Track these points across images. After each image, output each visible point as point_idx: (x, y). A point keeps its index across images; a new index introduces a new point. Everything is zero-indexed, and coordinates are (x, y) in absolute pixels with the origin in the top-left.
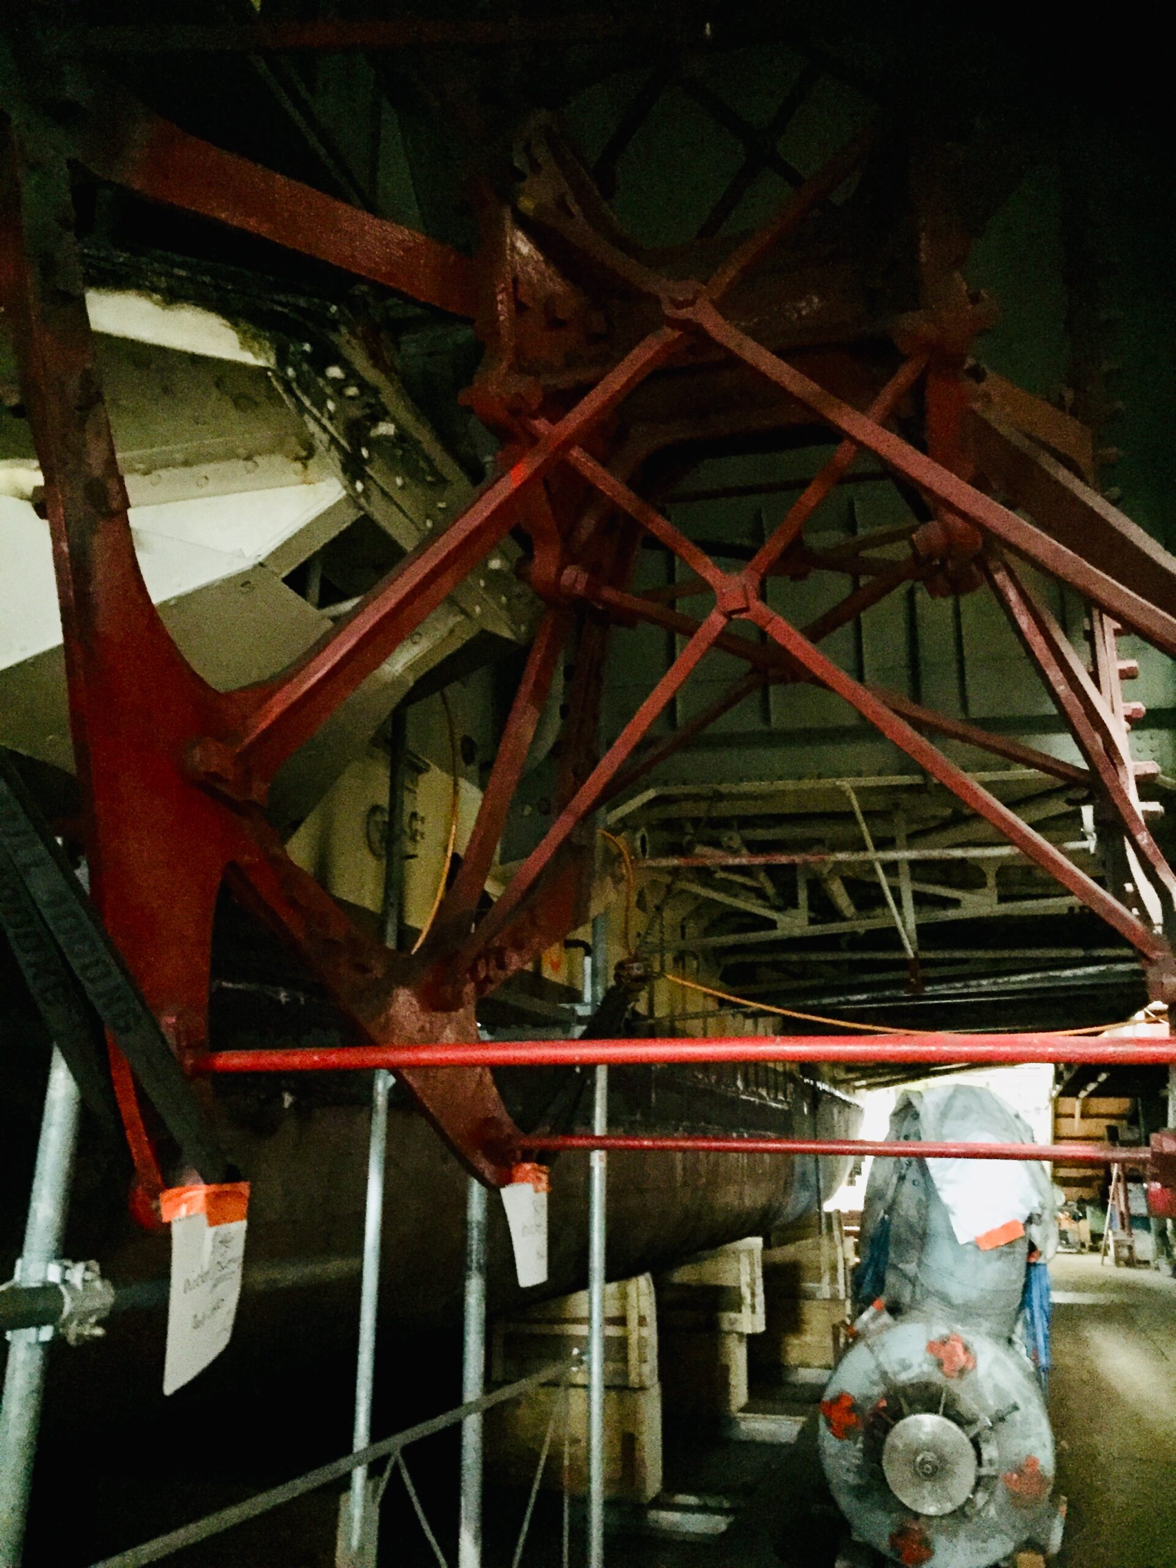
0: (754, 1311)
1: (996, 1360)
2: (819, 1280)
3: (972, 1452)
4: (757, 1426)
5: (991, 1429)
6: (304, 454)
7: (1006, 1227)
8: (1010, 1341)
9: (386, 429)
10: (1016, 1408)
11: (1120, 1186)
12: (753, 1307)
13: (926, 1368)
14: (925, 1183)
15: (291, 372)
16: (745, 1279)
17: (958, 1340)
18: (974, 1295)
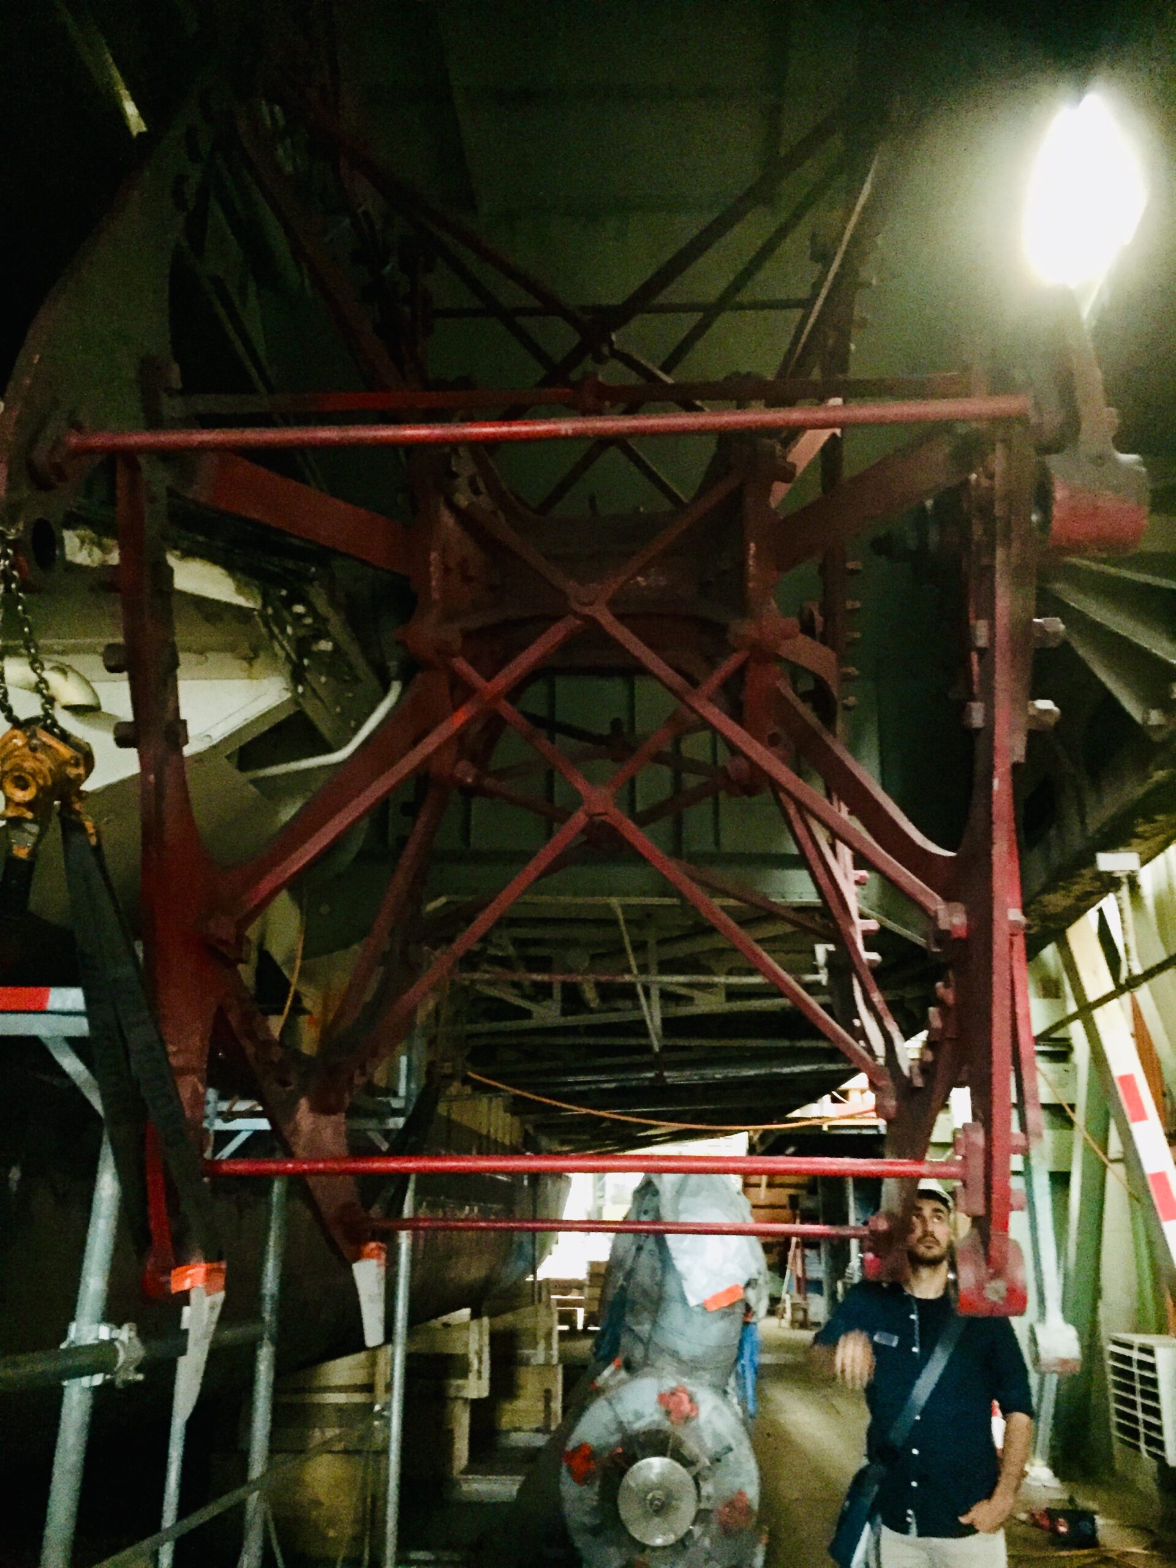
0: (480, 1377)
1: (715, 1408)
2: (535, 1348)
3: (693, 1489)
4: (475, 1486)
5: (709, 1468)
6: (252, 655)
7: (730, 1291)
8: (725, 1392)
9: (325, 646)
10: (730, 1449)
11: (799, 1252)
12: (479, 1372)
13: (657, 1417)
14: (660, 1253)
15: (270, 611)
16: (473, 1347)
17: (685, 1391)
18: (698, 1351)
